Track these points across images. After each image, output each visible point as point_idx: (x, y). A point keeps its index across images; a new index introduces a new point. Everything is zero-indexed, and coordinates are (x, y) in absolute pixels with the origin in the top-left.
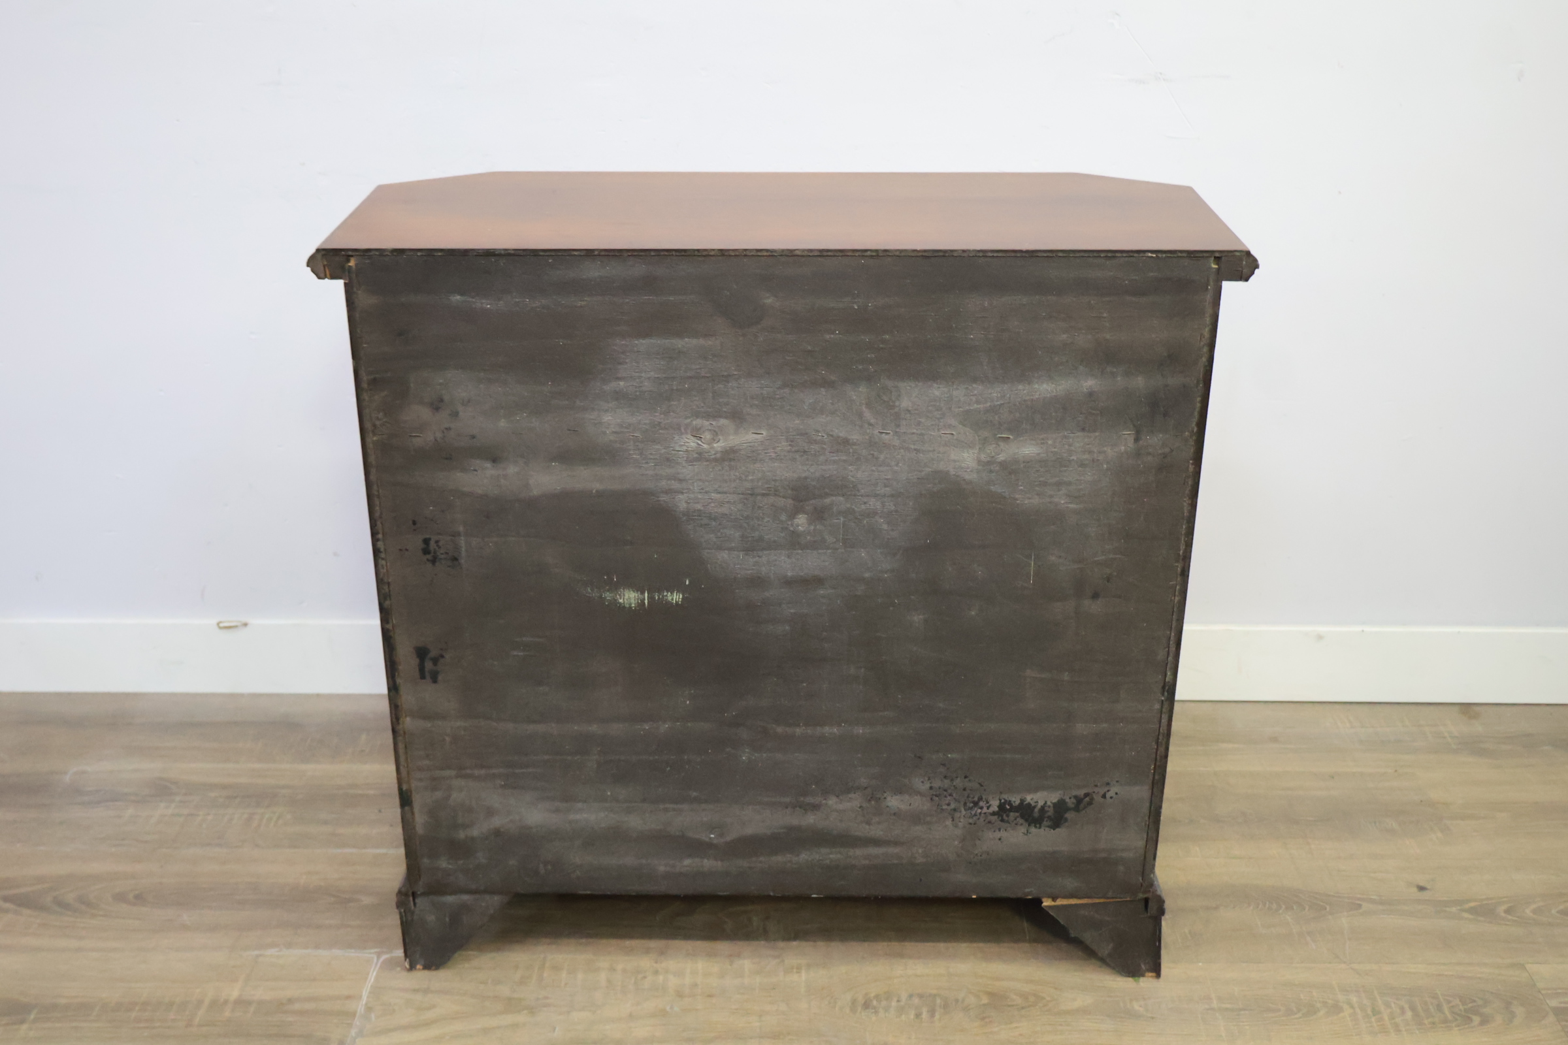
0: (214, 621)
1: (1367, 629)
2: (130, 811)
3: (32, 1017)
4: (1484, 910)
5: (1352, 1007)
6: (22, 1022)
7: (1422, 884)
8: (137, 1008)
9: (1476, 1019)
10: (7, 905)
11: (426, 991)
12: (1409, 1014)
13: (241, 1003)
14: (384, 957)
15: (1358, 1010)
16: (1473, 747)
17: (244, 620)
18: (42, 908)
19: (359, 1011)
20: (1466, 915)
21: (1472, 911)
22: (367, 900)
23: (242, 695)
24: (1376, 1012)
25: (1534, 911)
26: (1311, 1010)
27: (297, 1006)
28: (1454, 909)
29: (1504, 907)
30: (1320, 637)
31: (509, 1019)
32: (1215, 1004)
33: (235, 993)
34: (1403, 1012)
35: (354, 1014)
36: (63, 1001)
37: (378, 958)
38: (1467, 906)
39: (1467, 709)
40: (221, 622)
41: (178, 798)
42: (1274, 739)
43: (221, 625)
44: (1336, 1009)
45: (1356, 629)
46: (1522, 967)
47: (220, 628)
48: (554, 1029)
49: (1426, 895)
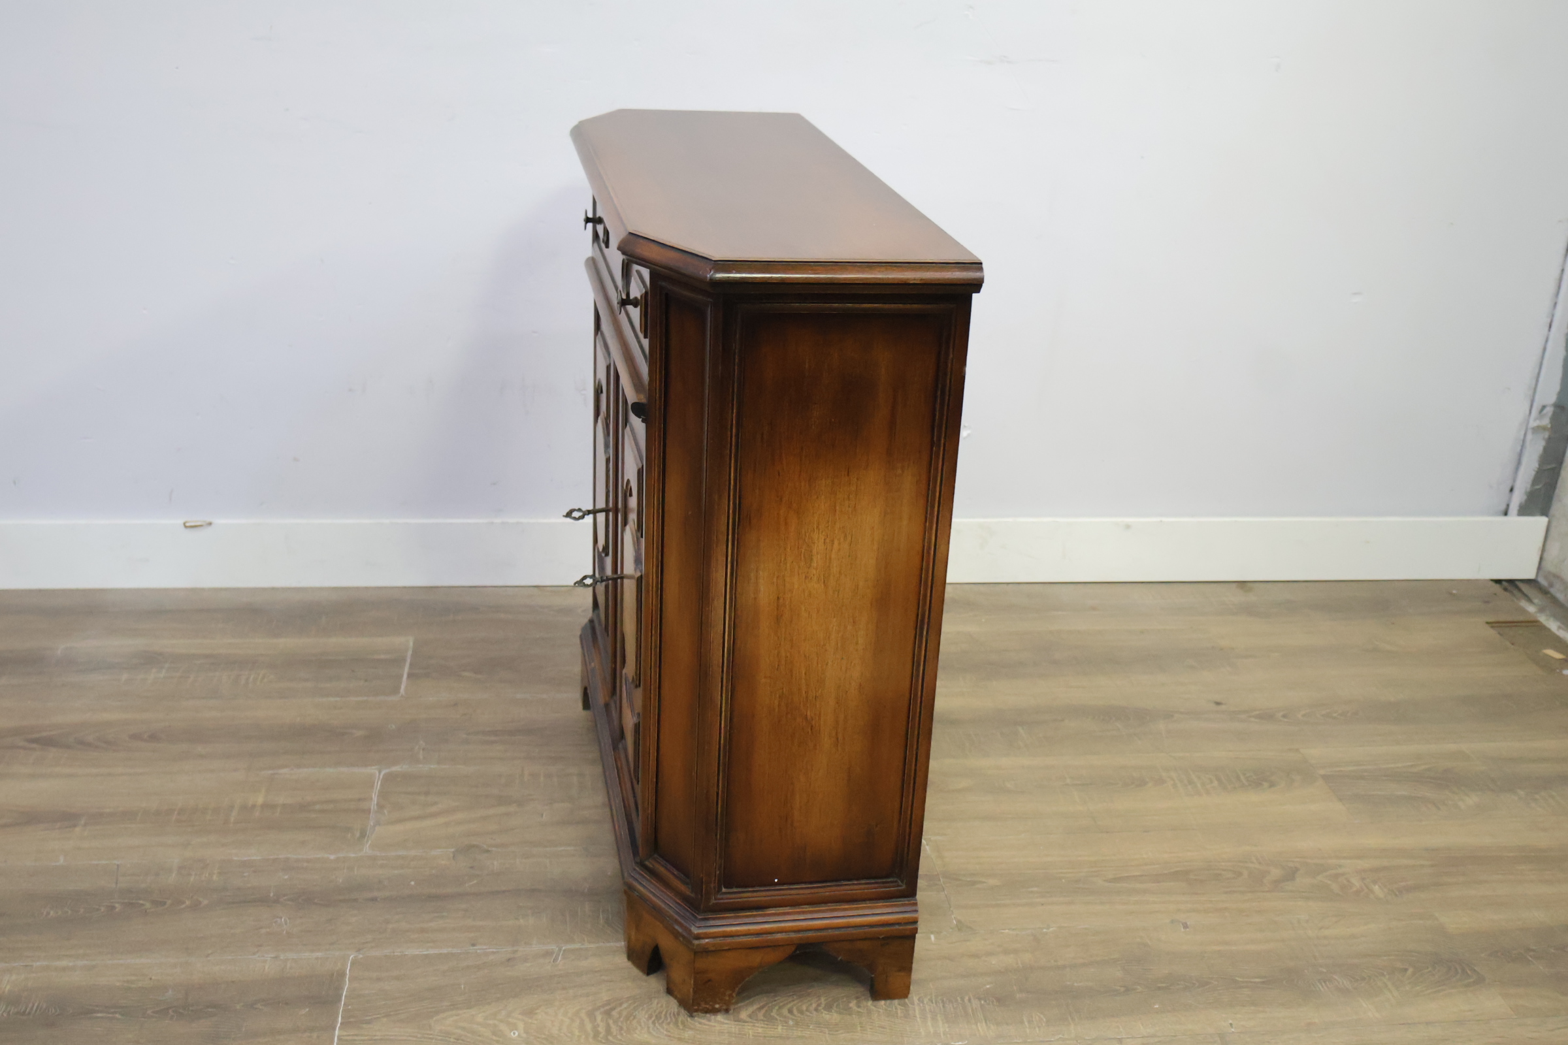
0: (181, 522)
1: (1165, 519)
2: (125, 676)
3: (83, 822)
4: (1267, 716)
5: (1172, 779)
6: (75, 826)
7: (1218, 701)
8: (176, 813)
9: (1266, 785)
10: (34, 746)
11: (427, 793)
12: (1216, 783)
13: (265, 806)
14: (383, 773)
15: (1177, 782)
16: (1249, 610)
17: (208, 520)
18: (68, 747)
19: (372, 808)
20: (1253, 719)
21: (1260, 717)
22: (360, 733)
23: (203, 590)
24: (1191, 782)
25: (1304, 716)
26: (1141, 783)
27: (318, 807)
28: (1244, 716)
29: (1282, 713)
30: (1128, 527)
31: (502, 809)
32: (1068, 781)
33: (260, 800)
34: (1211, 782)
35: (369, 811)
36: (108, 810)
37: (380, 773)
38: (1253, 714)
39: (1242, 584)
40: (186, 522)
41: (167, 665)
42: (1094, 608)
43: (187, 524)
44: (1160, 781)
45: (1158, 519)
46: (1297, 750)
47: (186, 527)
48: (542, 815)
49: (1223, 707)
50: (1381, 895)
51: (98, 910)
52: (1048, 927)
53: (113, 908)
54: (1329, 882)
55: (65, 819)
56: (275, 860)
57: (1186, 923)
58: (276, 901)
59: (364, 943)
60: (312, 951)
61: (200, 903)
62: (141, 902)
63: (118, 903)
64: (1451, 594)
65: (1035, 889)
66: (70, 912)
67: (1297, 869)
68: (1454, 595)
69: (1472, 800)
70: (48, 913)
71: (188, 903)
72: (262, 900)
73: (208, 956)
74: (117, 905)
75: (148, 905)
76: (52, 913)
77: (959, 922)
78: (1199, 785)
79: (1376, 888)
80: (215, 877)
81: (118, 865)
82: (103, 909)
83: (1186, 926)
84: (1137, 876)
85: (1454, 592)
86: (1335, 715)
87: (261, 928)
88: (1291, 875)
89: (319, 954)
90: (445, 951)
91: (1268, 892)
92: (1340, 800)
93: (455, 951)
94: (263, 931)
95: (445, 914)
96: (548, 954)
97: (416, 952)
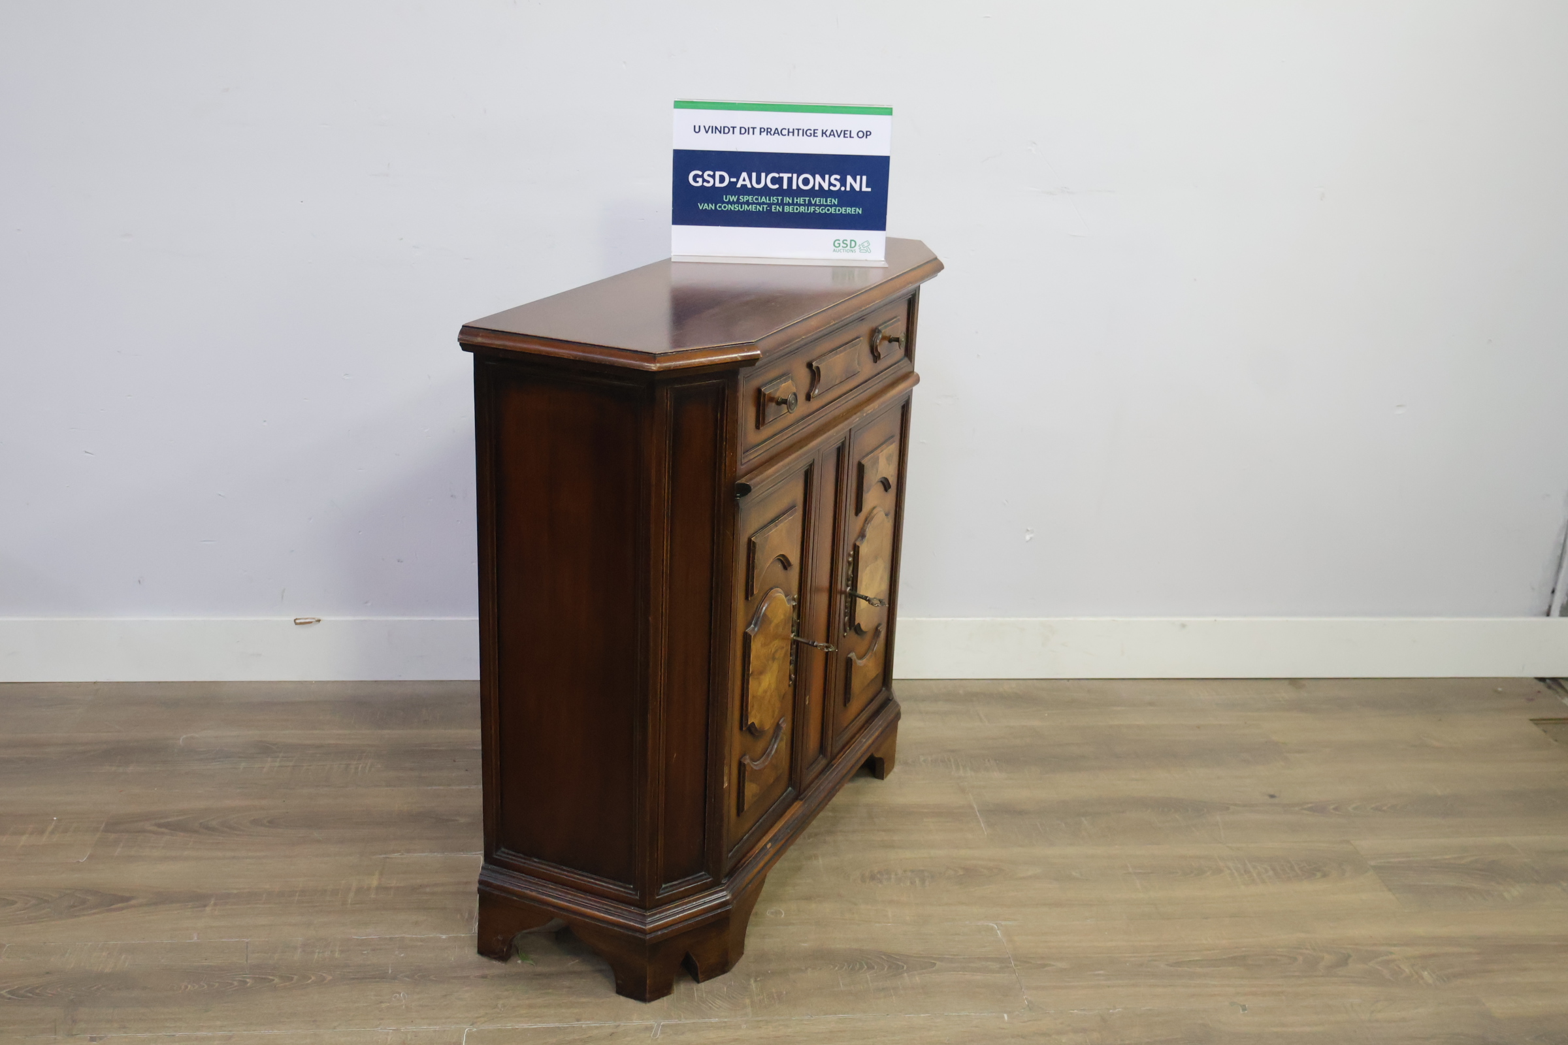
0: (292, 619)
1: (1219, 619)
2: (243, 765)
3: (212, 902)
4: (1319, 809)
5: (1229, 868)
6: (205, 906)
7: (1272, 793)
8: (297, 894)
9: (1319, 874)
10: (163, 830)
12: (1271, 873)
13: (380, 889)
15: (1234, 871)
16: (1300, 707)
17: (318, 617)
18: (193, 831)
20: (1305, 812)
21: (1310, 809)
22: (462, 820)
23: (311, 682)
24: (1247, 872)
25: (1354, 809)
26: (1199, 872)
27: (428, 890)
28: (1297, 809)
29: (1332, 807)
30: (1183, 626)
32: (1130, 870)
33: (374, 882)
36: (235, 891)
38: (1306, 806)
39: (1293, 681)
40: (296, 619)
41: (281, 755)
42: (1151, 704)
43: (297, 621)
44: (1219, 871)
45: (1212, 618)
46: (1348, 842)
47: (296, 624)
49: (1275, 801)
50: (1430, 981)
51: (231, 984)
52: (1115, 1008)
53: (246, 983)
54: (1380, 968)
55: (197, 899)
56: (391, 939)
57: (1245, 1006)
58: (394, 978)
59: (477, 1018)
60: (430, 1025)
61: (324, 979)
62: (271, 977)
63: (249, 978)
64: (1496, 691)
65: (1101, 972)
66: (206, 987)
67: (1349, 956)
68: (1499, 693)
69: (1516, 891)
70: (186, 987)
71: (313, 978)
72: (379, 976)
73: (335, 1028)
74: (248, 980)
75: (277, 980)
76: (189, 986)
77: (1029, 1002)
78: (1255, 875)
79: (1425, 974)
80: (337, 955)
81: (247, 943)
82: (236, 983)
83: (1244, 1009)
84: (1197, 960)
85: (1500, 689)
86: (1385, 808)
87: (381, 1002)
88: (1344, 961)
89: (437, 1028)
90: (552, 1025)
91: (1322, 976)
92: (1390, 890)
93: (560, 1025)
94: (383, 1005)
95: (550, 991)
96: (648, 1029)
97: (526, 1026)
